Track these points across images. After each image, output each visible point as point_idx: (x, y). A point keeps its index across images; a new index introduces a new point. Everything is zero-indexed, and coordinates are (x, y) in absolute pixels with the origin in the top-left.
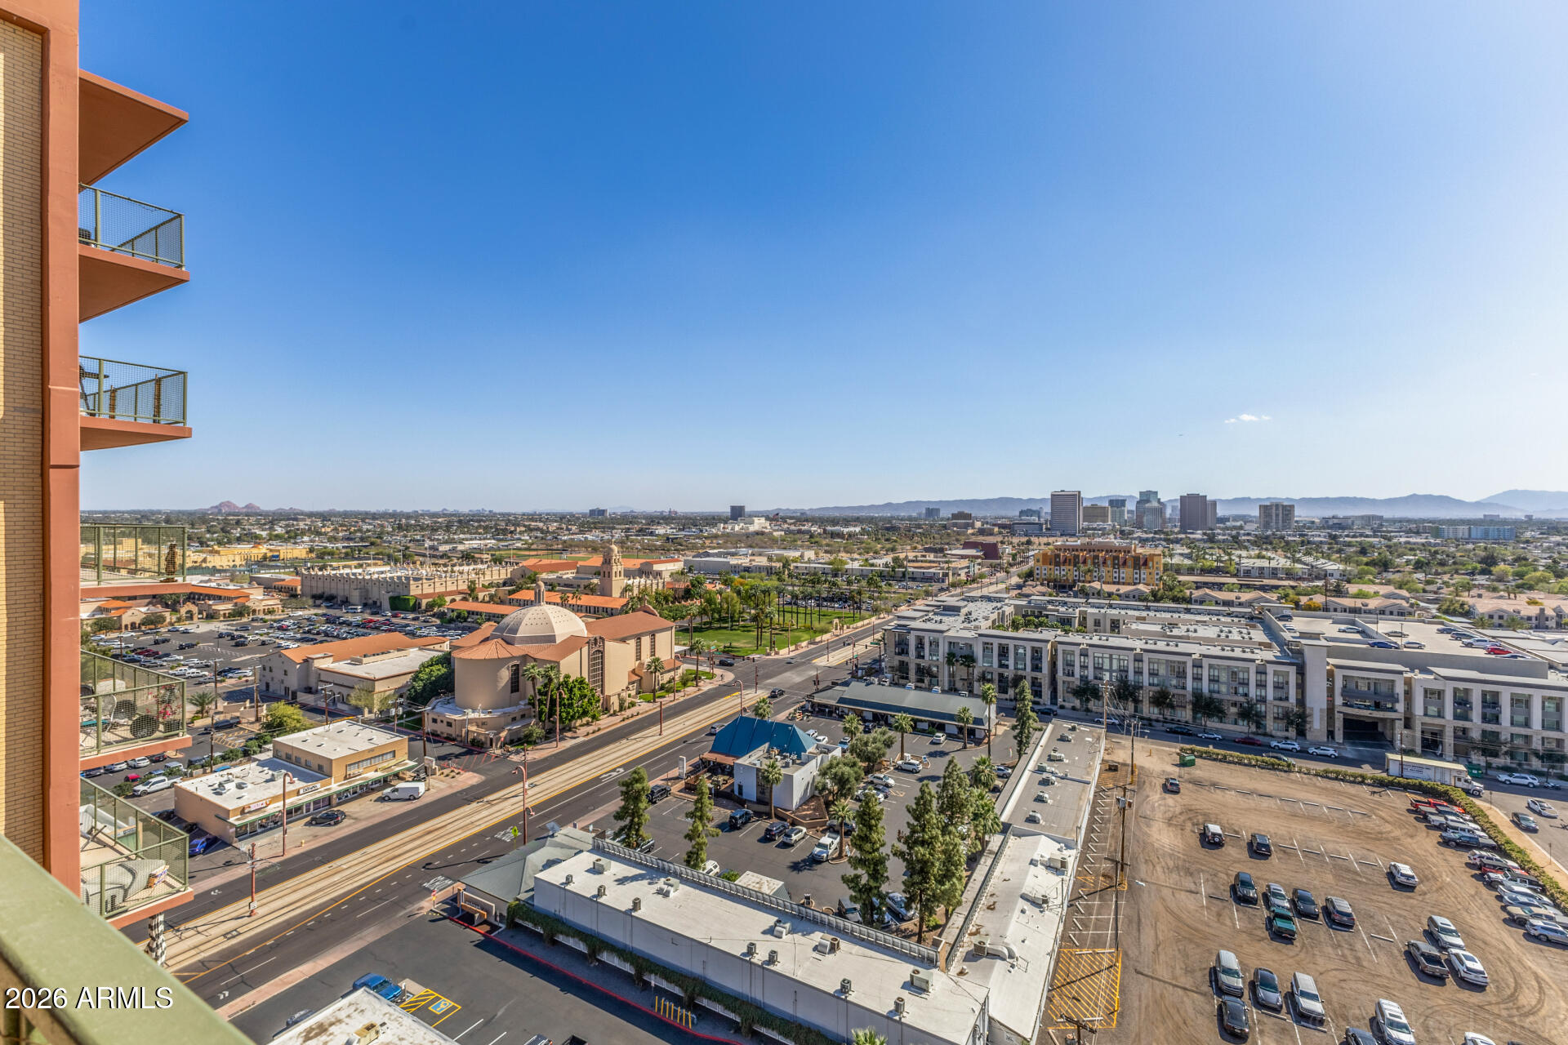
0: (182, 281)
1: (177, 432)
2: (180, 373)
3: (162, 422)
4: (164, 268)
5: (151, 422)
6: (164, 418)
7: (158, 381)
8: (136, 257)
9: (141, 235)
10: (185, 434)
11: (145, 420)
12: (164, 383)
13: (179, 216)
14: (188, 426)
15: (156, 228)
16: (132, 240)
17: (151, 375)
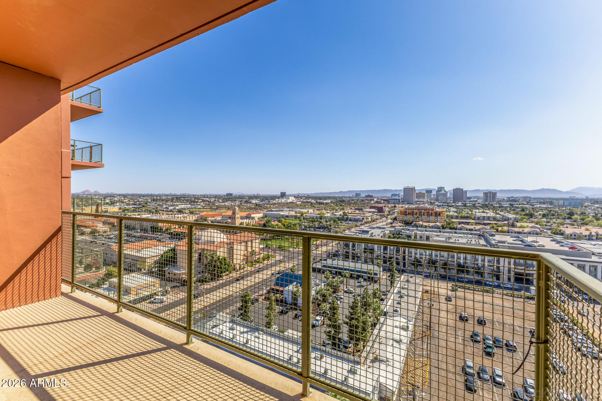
0: (101, 112)
1: (99, 165)
2: (100, 144)
3: (93, 162)
4: (94, 107)
5: (89, 162)
6: (94, 160)
7: (91, 147)
8: (82, 103)
9: (84, 96)
10: (101, 166)
11: (86, 160)
12: (93, 148)
13: (100, 89)
14: (103, 163)
15: (90, 93)
16: (81, 97)
17: (88, 145)
